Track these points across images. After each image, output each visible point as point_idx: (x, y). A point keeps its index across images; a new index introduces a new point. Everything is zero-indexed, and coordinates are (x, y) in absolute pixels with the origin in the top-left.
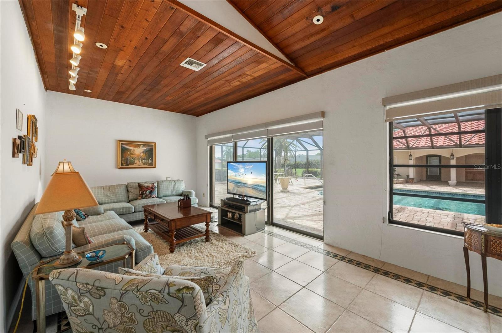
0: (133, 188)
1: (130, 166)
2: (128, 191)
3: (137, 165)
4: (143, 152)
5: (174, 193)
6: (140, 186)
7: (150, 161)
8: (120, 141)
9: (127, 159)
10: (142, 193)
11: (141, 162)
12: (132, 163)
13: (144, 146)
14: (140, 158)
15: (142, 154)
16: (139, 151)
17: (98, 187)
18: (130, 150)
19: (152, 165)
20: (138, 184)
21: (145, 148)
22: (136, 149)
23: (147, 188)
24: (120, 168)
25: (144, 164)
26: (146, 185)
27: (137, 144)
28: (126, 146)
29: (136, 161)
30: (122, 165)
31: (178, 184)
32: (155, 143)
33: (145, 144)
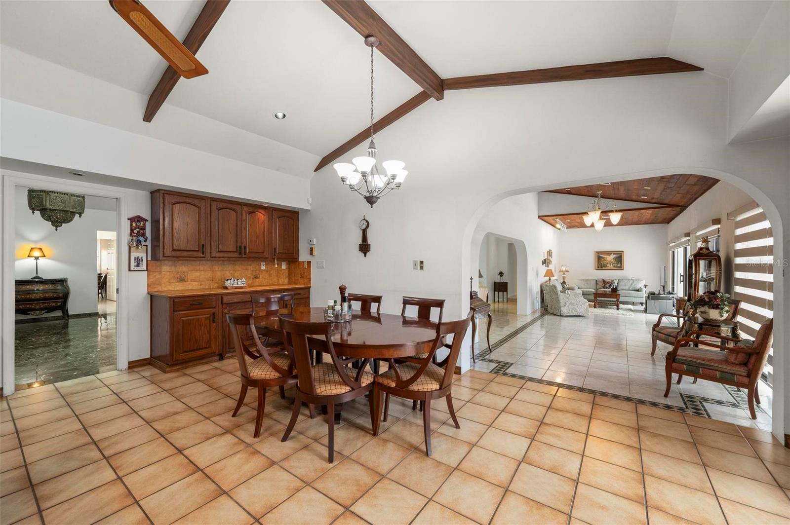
0: (600, 282)
1: (604, 268)
2: (597, 284)
3: (609, 268)
4: (614, 259)
5: (631, 289)
6: (604, 281)
7: (619, 265)
8: (597, 252)
9: (602, 264)
10: (604, 286)
11: (612, 265)
12: (606, 266)
13: (614, 254)
14: (611, 263)
15: (612, 260)
16: (610, 258)
17: (583, 280)
18: (604, 258)
19: (621, 268)
20: (603, 280)
21: (615, 256)
22: (608, 257)
23: (608, 283)
24: (597, 270)
25: (614, 267)
26: (607, 281)
27: (609, 253)
28: (601, 255)
29: (608, 265)
30: (598, 267)
31: (635, 283)
32: (623, 251)
33: (614, 252)
